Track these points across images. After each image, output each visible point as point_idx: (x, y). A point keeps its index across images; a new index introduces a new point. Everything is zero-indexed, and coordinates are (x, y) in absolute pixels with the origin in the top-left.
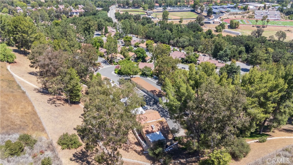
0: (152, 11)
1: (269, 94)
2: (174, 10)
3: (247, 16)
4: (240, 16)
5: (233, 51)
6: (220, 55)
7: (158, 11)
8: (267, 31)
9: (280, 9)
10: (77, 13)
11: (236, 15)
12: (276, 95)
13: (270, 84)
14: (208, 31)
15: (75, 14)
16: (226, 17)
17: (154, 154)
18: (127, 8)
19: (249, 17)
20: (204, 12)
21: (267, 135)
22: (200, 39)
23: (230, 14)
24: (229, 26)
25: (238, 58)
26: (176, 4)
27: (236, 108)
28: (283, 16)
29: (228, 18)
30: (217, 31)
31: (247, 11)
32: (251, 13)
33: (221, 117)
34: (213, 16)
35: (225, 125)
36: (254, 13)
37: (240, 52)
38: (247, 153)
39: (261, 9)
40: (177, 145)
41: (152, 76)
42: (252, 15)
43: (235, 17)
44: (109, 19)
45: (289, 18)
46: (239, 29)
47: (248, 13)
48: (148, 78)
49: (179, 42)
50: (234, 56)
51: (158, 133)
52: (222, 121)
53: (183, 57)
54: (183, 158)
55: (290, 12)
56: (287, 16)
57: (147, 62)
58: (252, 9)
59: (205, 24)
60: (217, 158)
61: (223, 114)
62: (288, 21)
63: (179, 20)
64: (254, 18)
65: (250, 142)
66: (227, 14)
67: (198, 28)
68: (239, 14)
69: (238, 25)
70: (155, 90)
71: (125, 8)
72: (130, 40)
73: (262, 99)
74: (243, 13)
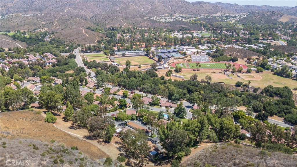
0: (114, 56)
1: (195, 129)
2: (131, 55)
3: (187, 60)
4: (181, 60)
5: (180, 94)
6: (173, 99)
7: (119, 56)
8: (200, 74)
9: (208, 54)
10: (50, 63)
11: (178, 60)
12: (197, 129)
13: (195, 126)
14: (162, 77)
15: (48, 64)
16: (172, 62)
17: (156, 159)
18: (90, 52)
19: (188, 61)
20: (155, 57)
21: (198, 145)
22: (158, 85)
23: (175, 59)
24: (175, 70)
25: (184, 98)
26: (132, 48)
27: (184, 137)
28: (210, 59)
29: (173, 62)
30: (167, 76)
31: (186, 56)
32: (189, 58)
33: (180, 141)
34: (163, 62)
35: (181, 143)
36: (191, 57)
37: (184, 94)
38: (190, 153)
39: (196, 54)
40: (162, 155)
41: (137, 119)
42: (190, 59)
43: (178, 61)
44: (81, 69)
45: (214, 60)
46: (182, 72)
47: (187, 57)
48: (135, 121)
49: (144, 89)
50: (181, 98)
51: (154, 151)
52: (180, 142)
53: (151, 101)
54: (167, 160)
55: (215, 56)
56: (213, 59)
57: (128, 107)
58: (189, 54)
59: (158, 70)
60: (180, 155)
61: (180, 139)
62: (214, 63)
63: (139, 66)
64: (192, 61)
65: (192, 149)
66: (172, 58)
67: (154, 74)
68: (181, 58)
69: (181, 69)
70: (143, 129)
71: (88, 52)
72: (109, 90)
73: (193, 131)
74: (184, 58)
